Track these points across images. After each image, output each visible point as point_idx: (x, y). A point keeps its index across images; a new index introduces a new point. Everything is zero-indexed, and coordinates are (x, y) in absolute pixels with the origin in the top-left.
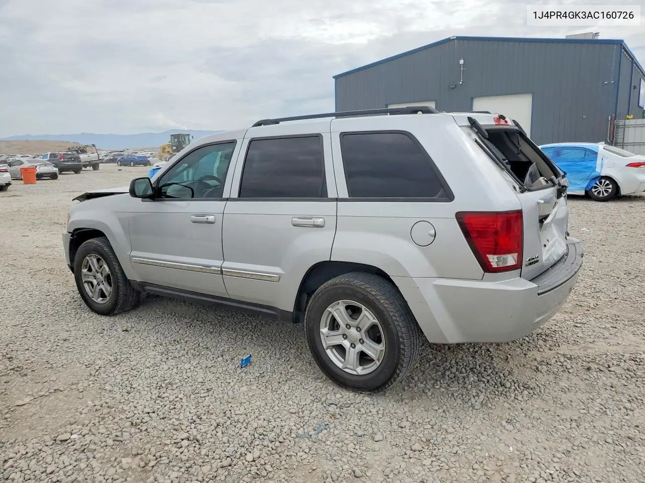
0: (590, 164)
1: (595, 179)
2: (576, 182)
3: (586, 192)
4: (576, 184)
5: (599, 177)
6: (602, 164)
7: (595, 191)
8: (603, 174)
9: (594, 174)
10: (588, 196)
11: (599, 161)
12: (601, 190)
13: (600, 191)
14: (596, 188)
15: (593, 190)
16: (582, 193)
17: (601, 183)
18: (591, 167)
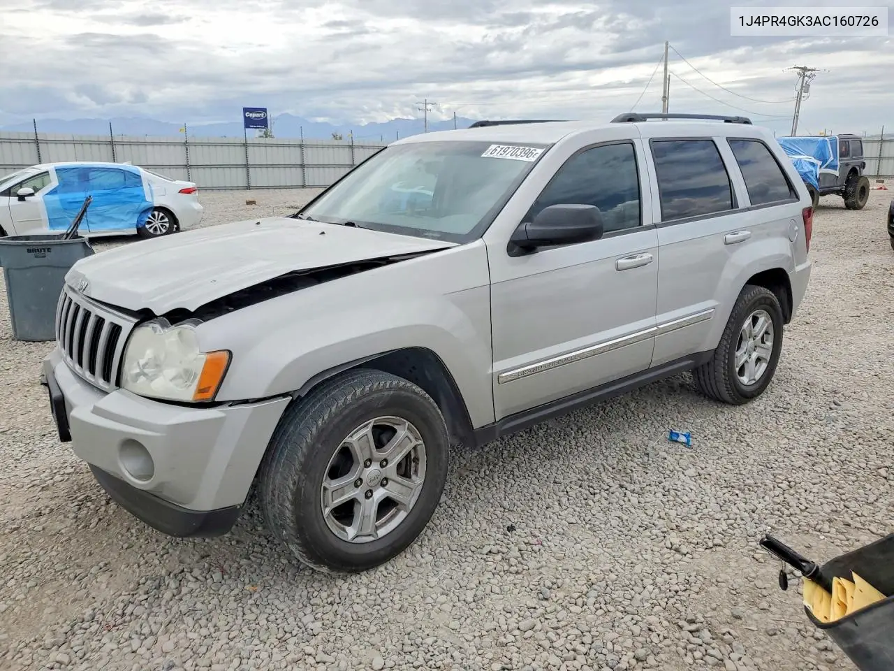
0: (135, 191)
1: (146, 211)
2: (122, 217)
3: (138, 230)
4: (123, 220)
5: (151, 208)
6: (151, 191)
7: (151, 228)
8: (156, 204)
9: (144, 205)
10: (141, 235)
11: (146, 187)
12: (156, 225)
13: (156, 227)
14: (149, 223)
15: (147, 226)
16: (134, 231)
17: (154, 216)
18: (138, 196)
